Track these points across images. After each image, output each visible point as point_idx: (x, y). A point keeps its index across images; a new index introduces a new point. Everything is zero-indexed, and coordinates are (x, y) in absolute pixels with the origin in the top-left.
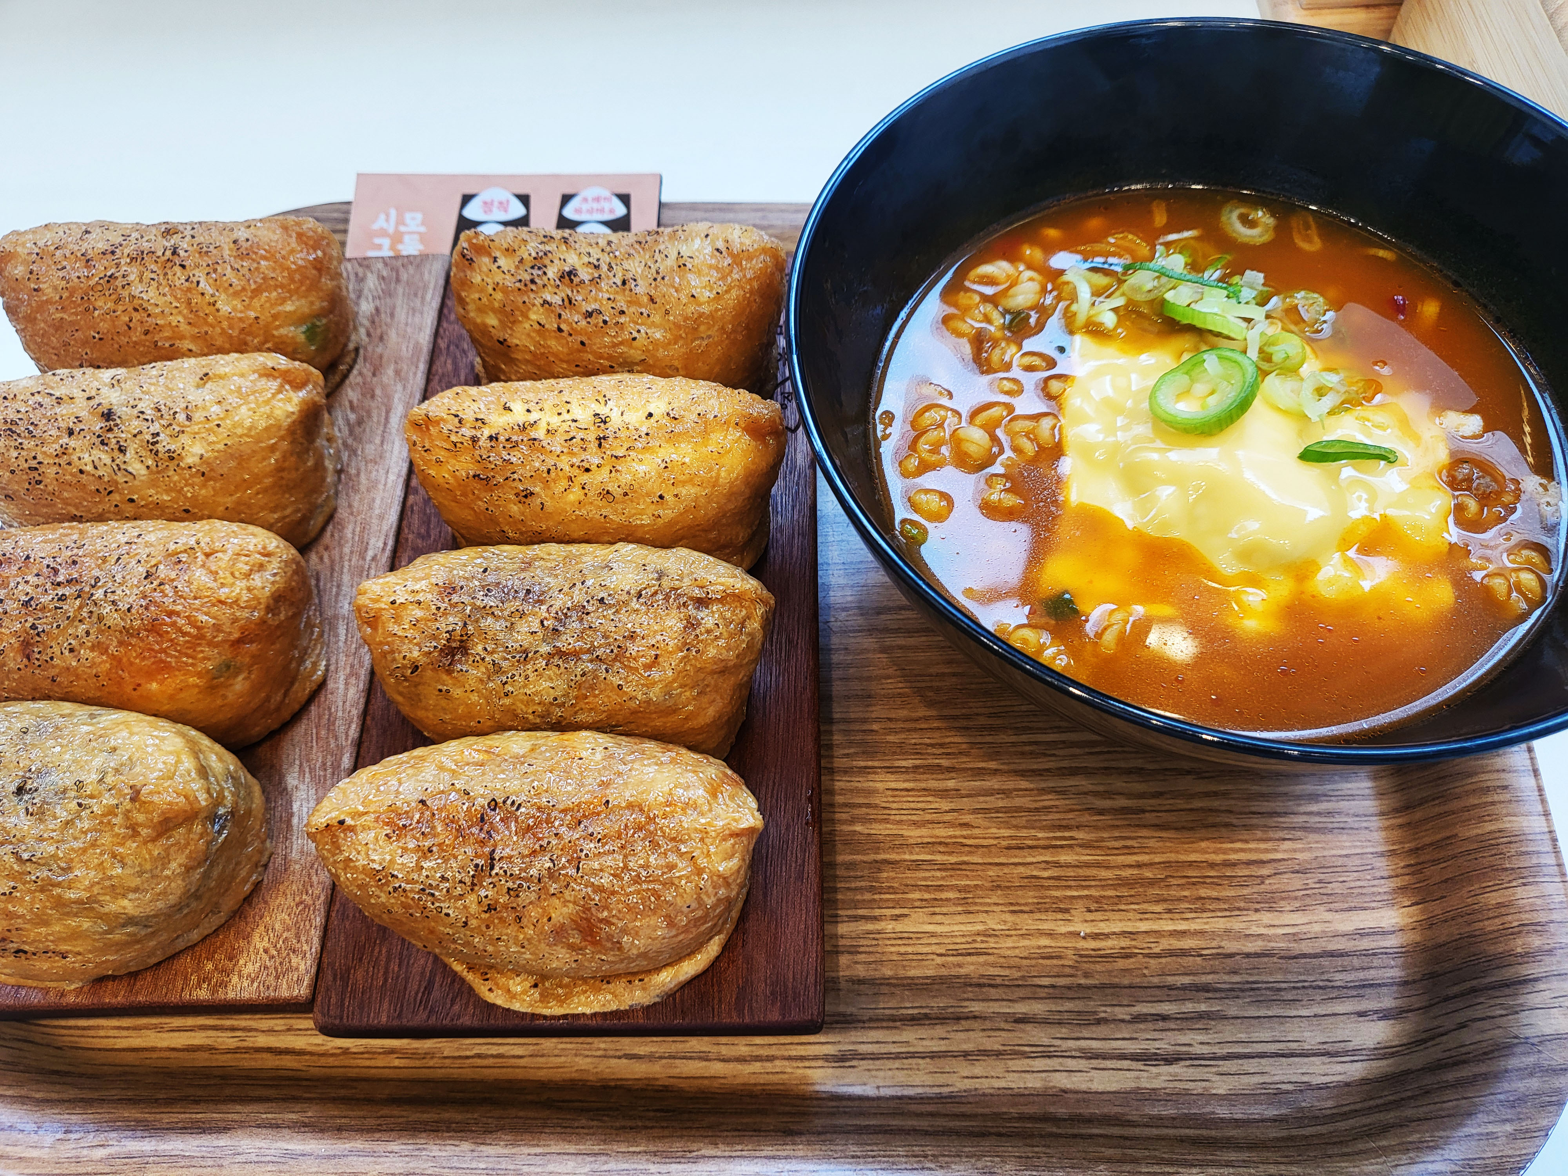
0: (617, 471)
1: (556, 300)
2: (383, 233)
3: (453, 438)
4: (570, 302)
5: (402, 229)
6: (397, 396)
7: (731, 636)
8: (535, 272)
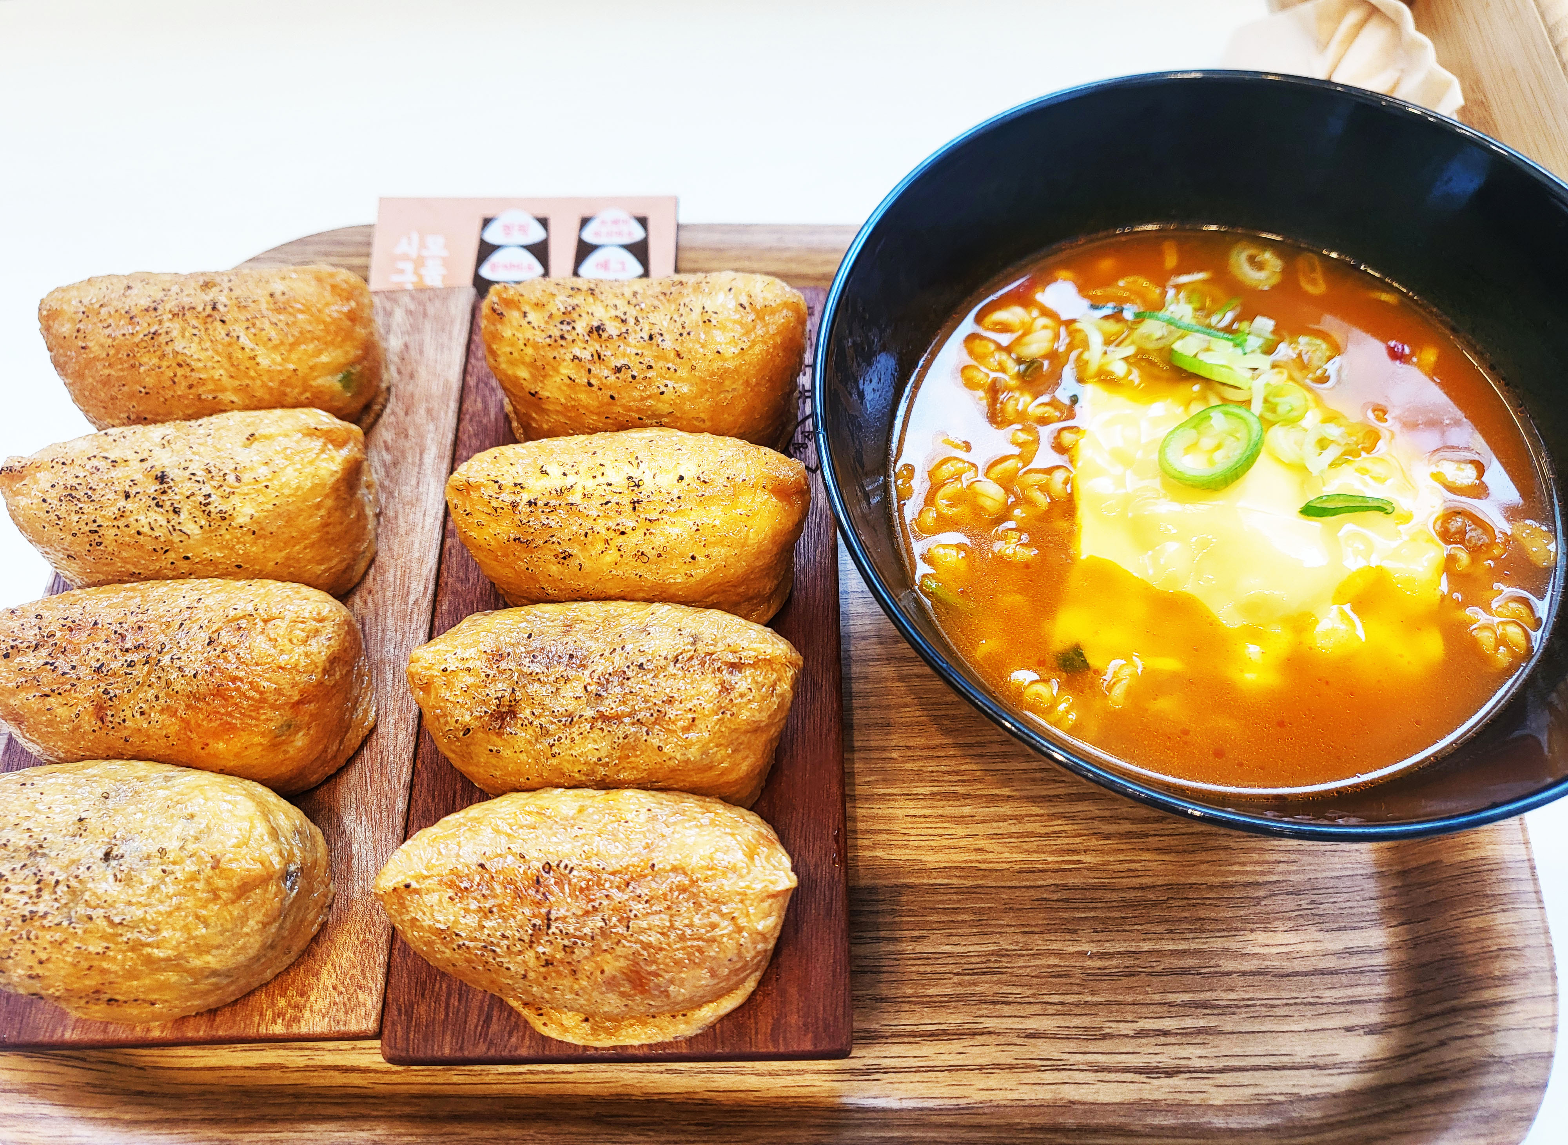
0: (651, 533)
1: (586, 355)
2: (406, 257)
3: (494, 504)
4: (599, 357)
5: (425, 253)
6: (430, 436)
7: (763, 699)
8: (565, 327)
